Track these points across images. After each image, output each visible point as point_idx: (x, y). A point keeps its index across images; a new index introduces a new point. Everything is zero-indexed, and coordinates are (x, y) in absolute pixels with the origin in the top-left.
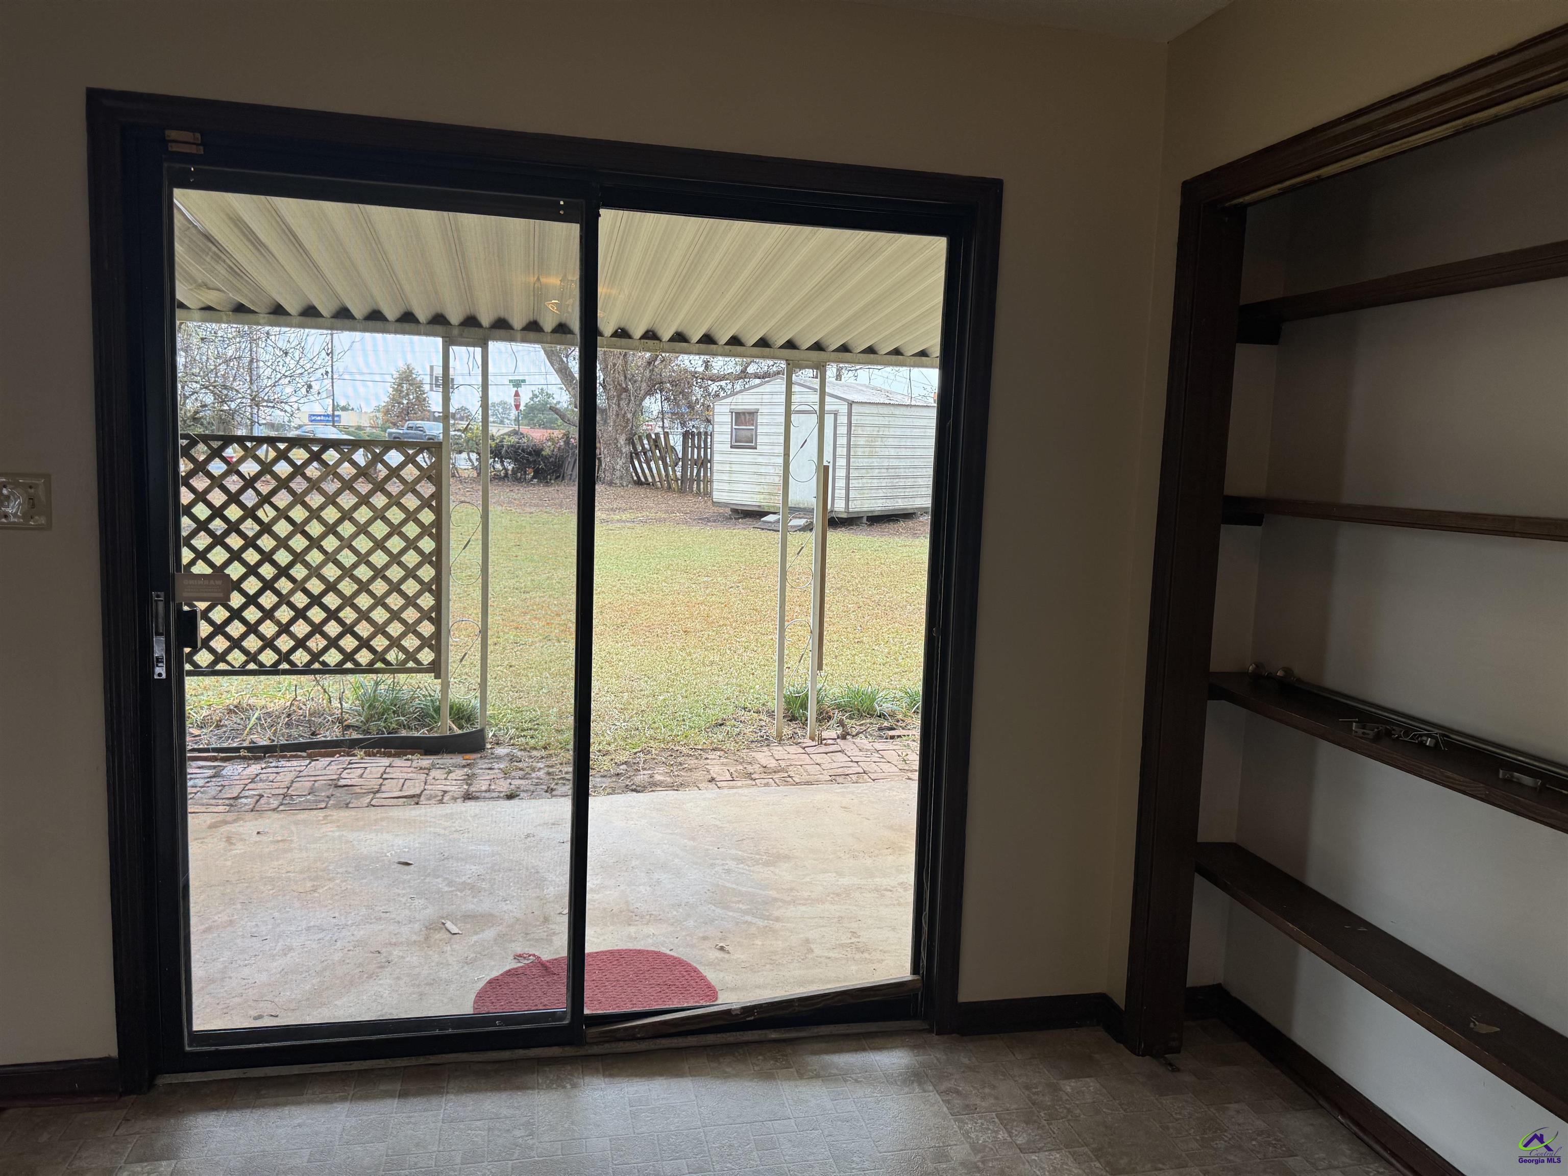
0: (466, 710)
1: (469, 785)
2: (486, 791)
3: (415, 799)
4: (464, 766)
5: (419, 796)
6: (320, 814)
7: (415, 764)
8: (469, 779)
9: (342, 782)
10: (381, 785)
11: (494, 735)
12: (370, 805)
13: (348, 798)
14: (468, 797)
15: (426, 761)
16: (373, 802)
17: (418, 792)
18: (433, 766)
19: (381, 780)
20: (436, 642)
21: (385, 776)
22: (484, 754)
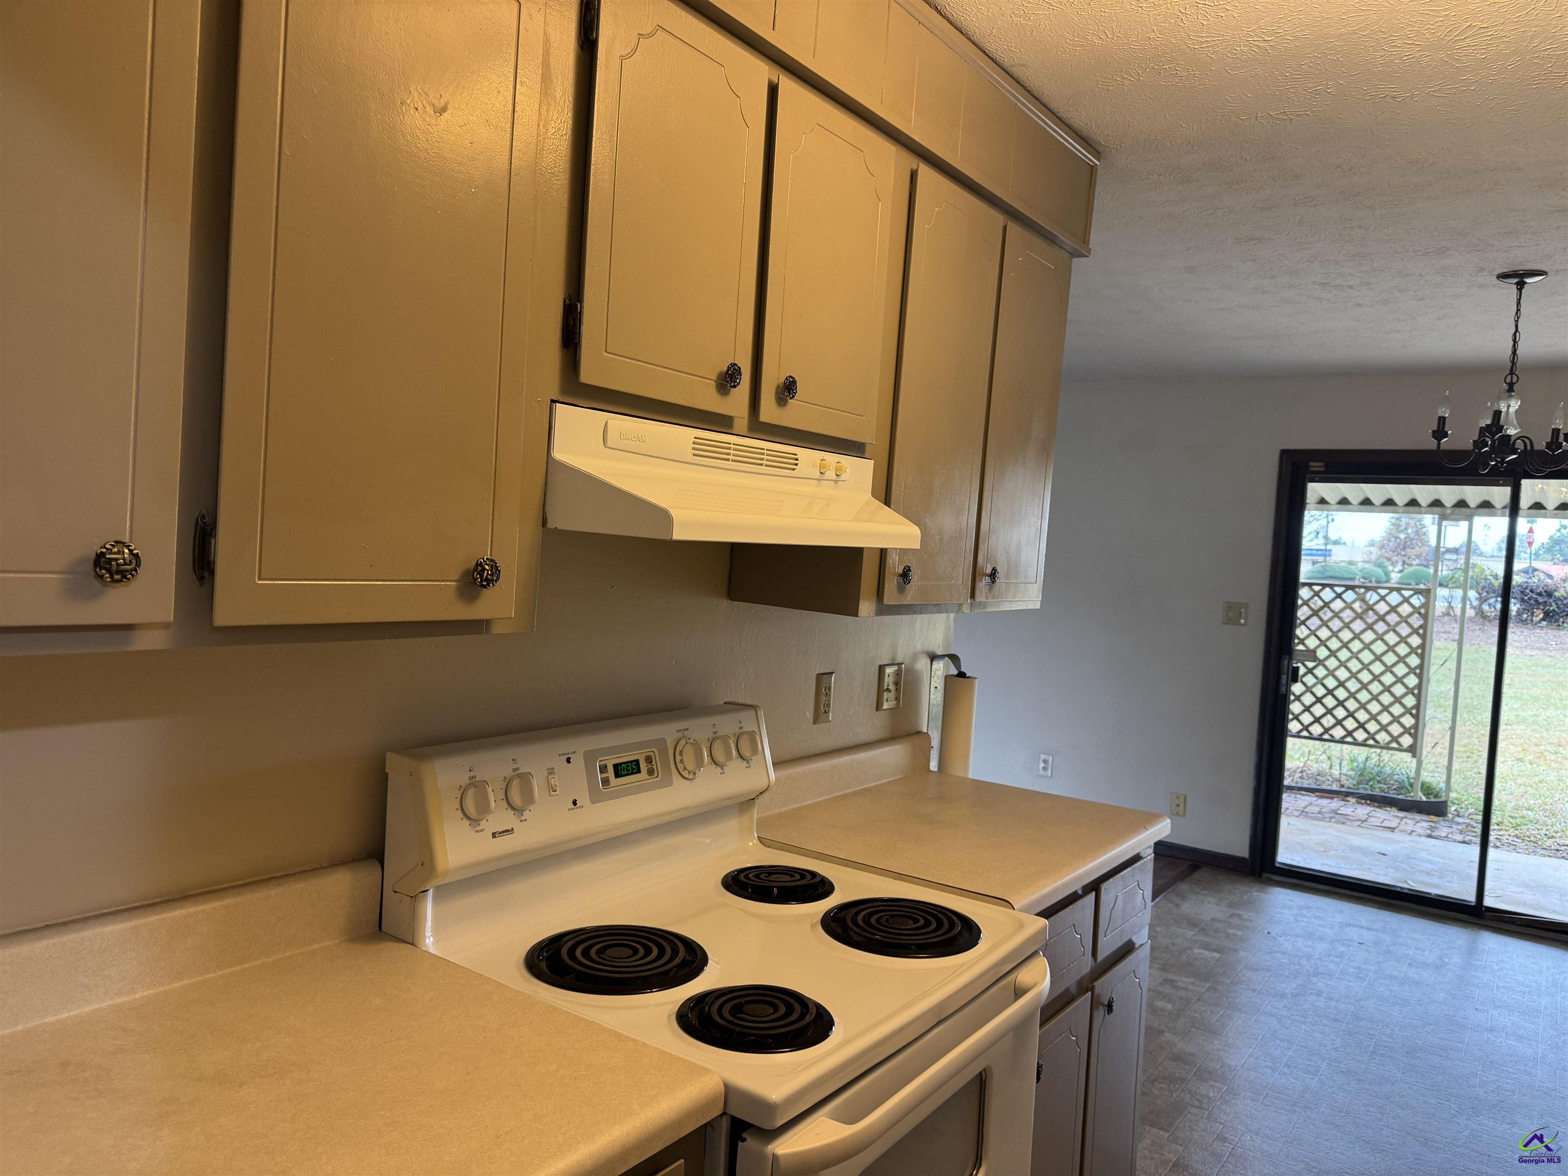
0: (1435, 789)
1: (1432, 831)
2: (1444, 837)
3: (1392, 829)
4: (1429, 821)
5: (1394, 828)
6: (1327, 824)
7: (1392, 813)
8: (1432, 829)
9: (1339, 812)
10: (1367, 818)
11: (1456, 810)
12: (1359, 826)
13: (1344, 821)
14: (1430, 836)
15: (1402, 814)
16: (1361, 825)
17: (1394, 826)
18: (1406, 817)
19: (1367, 816)
20: (1415, 732)
21: (1370, 814)
22: (1447, 818)
